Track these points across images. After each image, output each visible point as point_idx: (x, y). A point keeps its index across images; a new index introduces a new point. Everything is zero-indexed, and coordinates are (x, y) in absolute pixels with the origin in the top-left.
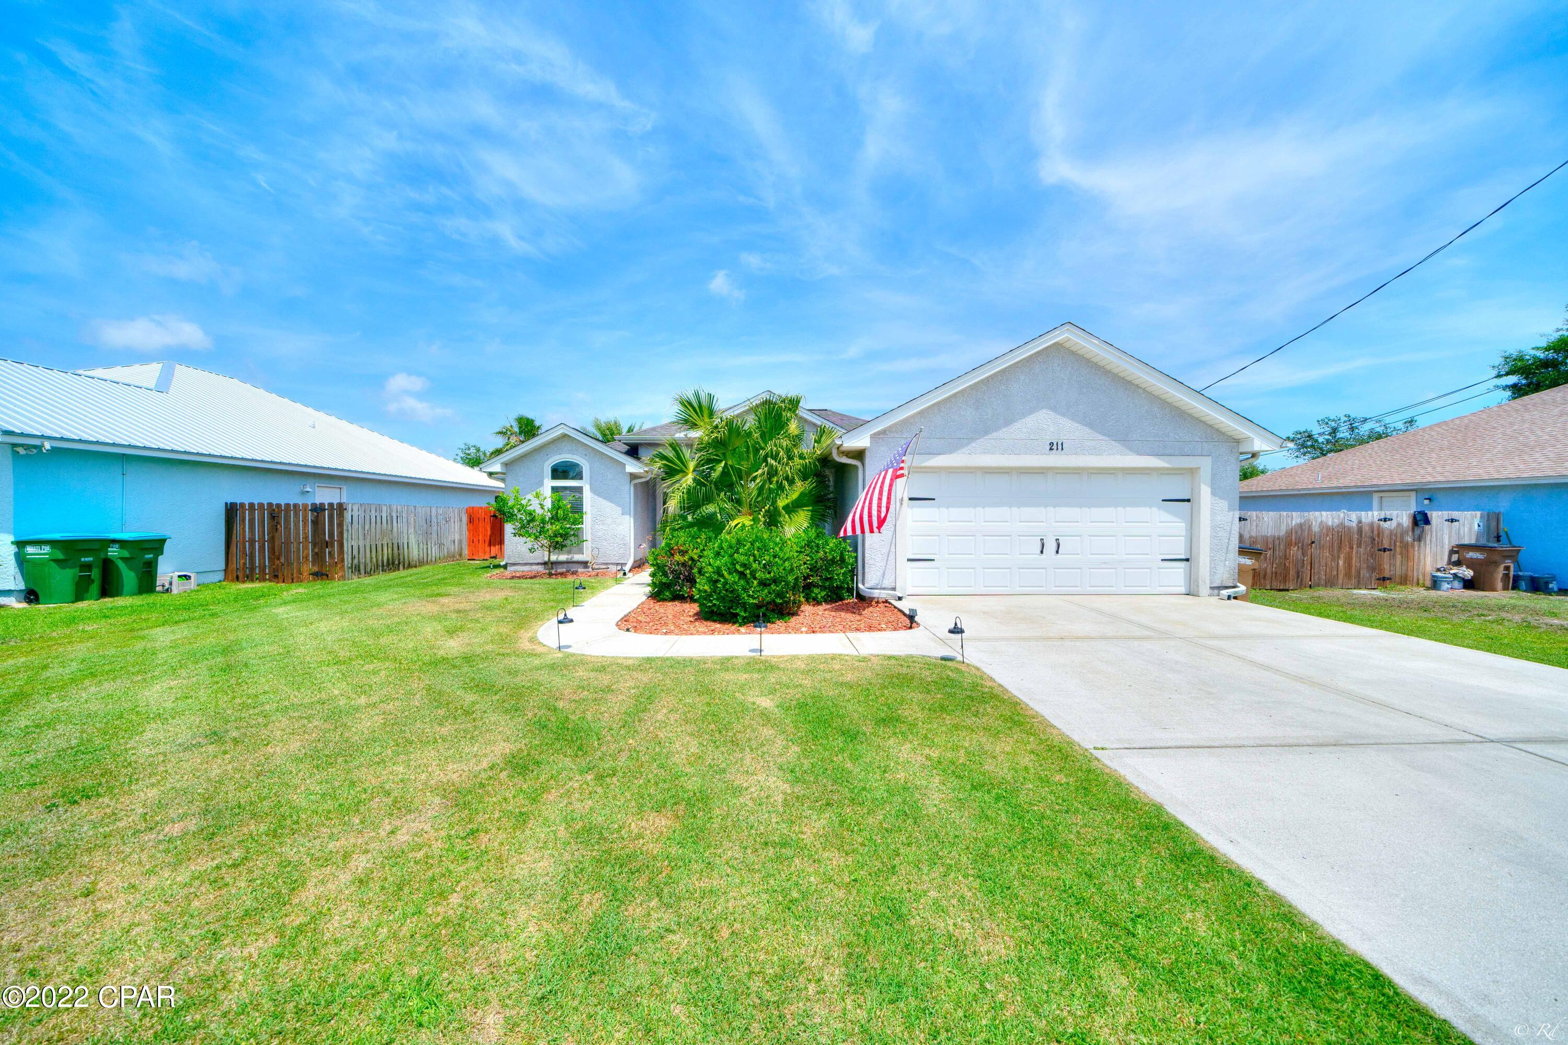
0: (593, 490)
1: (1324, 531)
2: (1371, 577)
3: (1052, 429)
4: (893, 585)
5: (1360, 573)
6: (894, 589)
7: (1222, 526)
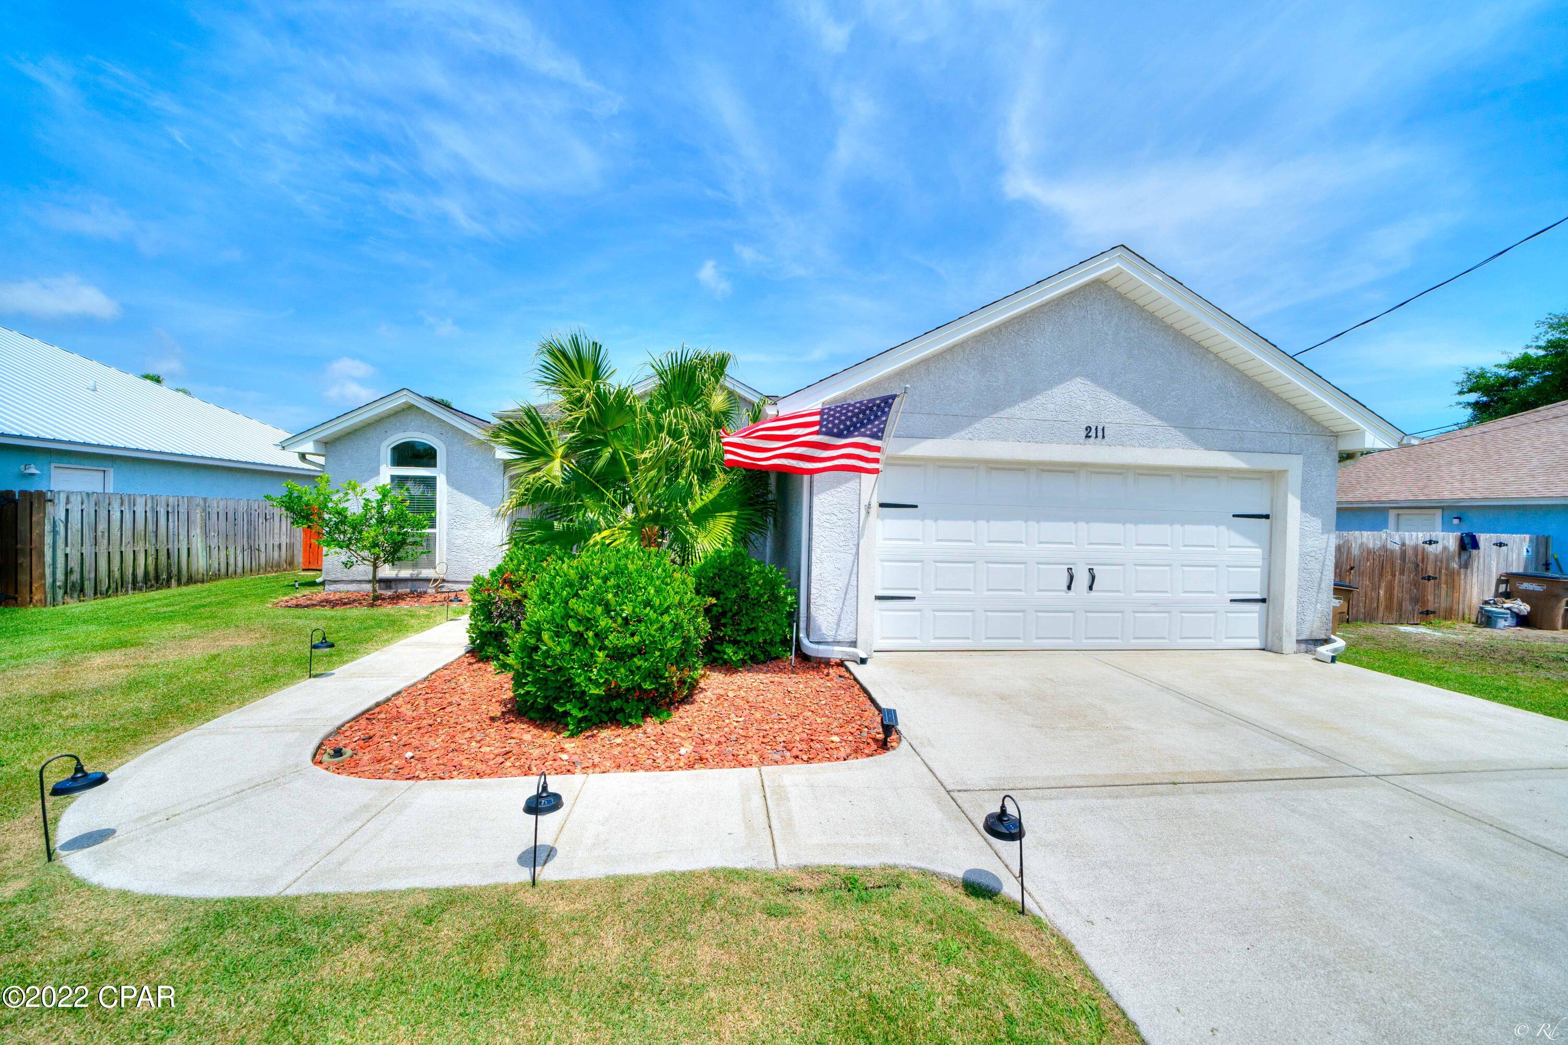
0: (450, 482)
1: (1365, 554)
2: (1414, 610)
3: (1089, 407)
4: (852, 637)
5: (1402, 605)
6: (854, 644)
7: (1313, 554)
